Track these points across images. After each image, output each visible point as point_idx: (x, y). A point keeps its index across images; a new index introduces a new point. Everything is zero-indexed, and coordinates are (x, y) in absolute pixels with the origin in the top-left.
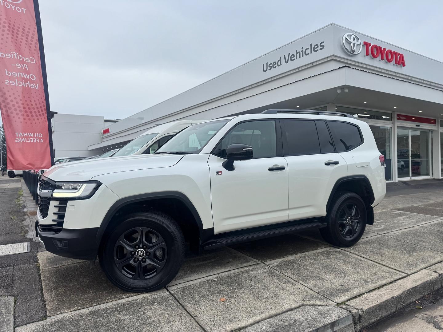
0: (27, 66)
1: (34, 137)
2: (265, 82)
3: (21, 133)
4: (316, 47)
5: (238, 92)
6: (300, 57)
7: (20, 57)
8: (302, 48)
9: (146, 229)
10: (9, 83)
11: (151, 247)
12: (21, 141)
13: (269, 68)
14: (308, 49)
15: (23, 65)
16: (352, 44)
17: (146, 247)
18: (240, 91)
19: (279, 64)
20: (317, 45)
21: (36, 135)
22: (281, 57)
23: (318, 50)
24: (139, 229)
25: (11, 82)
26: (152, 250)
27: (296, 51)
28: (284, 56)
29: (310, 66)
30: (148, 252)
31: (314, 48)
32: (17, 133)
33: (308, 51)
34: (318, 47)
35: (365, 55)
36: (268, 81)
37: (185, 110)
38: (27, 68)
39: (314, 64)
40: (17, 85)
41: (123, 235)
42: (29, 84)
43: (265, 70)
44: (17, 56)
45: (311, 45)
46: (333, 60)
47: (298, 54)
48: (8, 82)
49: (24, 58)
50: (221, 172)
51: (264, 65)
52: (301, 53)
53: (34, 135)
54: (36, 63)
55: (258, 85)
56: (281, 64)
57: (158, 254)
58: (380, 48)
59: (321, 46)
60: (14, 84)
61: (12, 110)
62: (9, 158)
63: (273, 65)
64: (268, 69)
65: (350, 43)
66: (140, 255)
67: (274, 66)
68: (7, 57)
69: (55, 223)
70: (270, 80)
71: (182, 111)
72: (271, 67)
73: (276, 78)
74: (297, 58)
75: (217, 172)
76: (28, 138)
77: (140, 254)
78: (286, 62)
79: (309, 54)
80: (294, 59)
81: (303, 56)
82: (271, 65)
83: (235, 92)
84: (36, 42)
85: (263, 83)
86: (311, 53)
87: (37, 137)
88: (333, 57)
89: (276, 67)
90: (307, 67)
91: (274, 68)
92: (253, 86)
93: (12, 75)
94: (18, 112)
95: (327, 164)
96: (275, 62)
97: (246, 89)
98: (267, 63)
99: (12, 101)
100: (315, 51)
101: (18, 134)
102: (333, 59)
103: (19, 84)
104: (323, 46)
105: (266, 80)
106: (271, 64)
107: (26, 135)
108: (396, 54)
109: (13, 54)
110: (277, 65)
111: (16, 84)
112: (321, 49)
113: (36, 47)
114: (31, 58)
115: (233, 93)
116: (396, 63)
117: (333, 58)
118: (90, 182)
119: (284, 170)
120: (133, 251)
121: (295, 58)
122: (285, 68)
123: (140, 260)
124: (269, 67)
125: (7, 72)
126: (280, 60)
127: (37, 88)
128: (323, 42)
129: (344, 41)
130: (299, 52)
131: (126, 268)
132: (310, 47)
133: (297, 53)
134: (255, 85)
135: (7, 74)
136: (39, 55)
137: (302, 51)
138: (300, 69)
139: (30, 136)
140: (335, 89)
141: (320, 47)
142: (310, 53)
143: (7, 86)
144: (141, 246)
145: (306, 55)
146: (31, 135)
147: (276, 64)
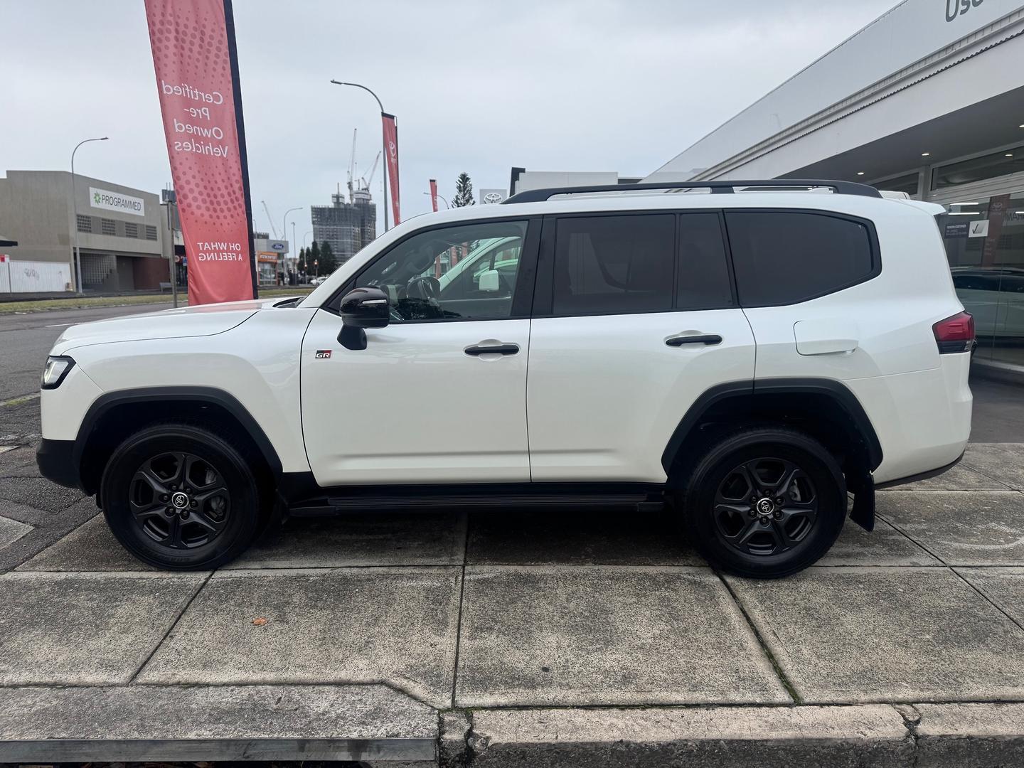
0: (208, 112)
1: (228, 251)
3: (206, 244)
7: (195, 94)
9: (193, 458)
10: (182, 147)
11: (200, 493)
12: (209, 259)
15: (199, 111)
17: (191, 490)
21: (231, 247)
24: (180, 456)
25: (184, 145)
26: (202, 498)
30: (194, 500)
32: (200, 244)
38: (208, 115)
40: (194, 150)
41: (149, 462)
42: (211, 149)
44: (190, 92)
48: (180, 145)
49: (203, 94)
50: (329, 352)
53: (228, 247)
54: (224, 103)
57: (214, 505)
60: (190, 148)
61: (190, 200)
62: (192, 290)
68: (177, 92)
75: (318, 352)
76: (219, 251)
77: (179, 501)
84: (224, 58)
87: (233, 251)
93: (186, 129)
94: (200, 202)
95: (675, 342)
99: (188, 182)
101: (203, 246)
103: (197, 148)
107: (215, 248)
109: (185, 87)
111: (193, 148)
113: (224, 68)
114: (214, 93)
119: (516, 355)
120: (165, 494)
125: (176, 125)
127: (225, 156)
131: (154, 523)
135: (177, 130)
136: (231, 85)
139: (221, 249)
143: (178, 153)
144: (182, 487)
146: (223, 246)
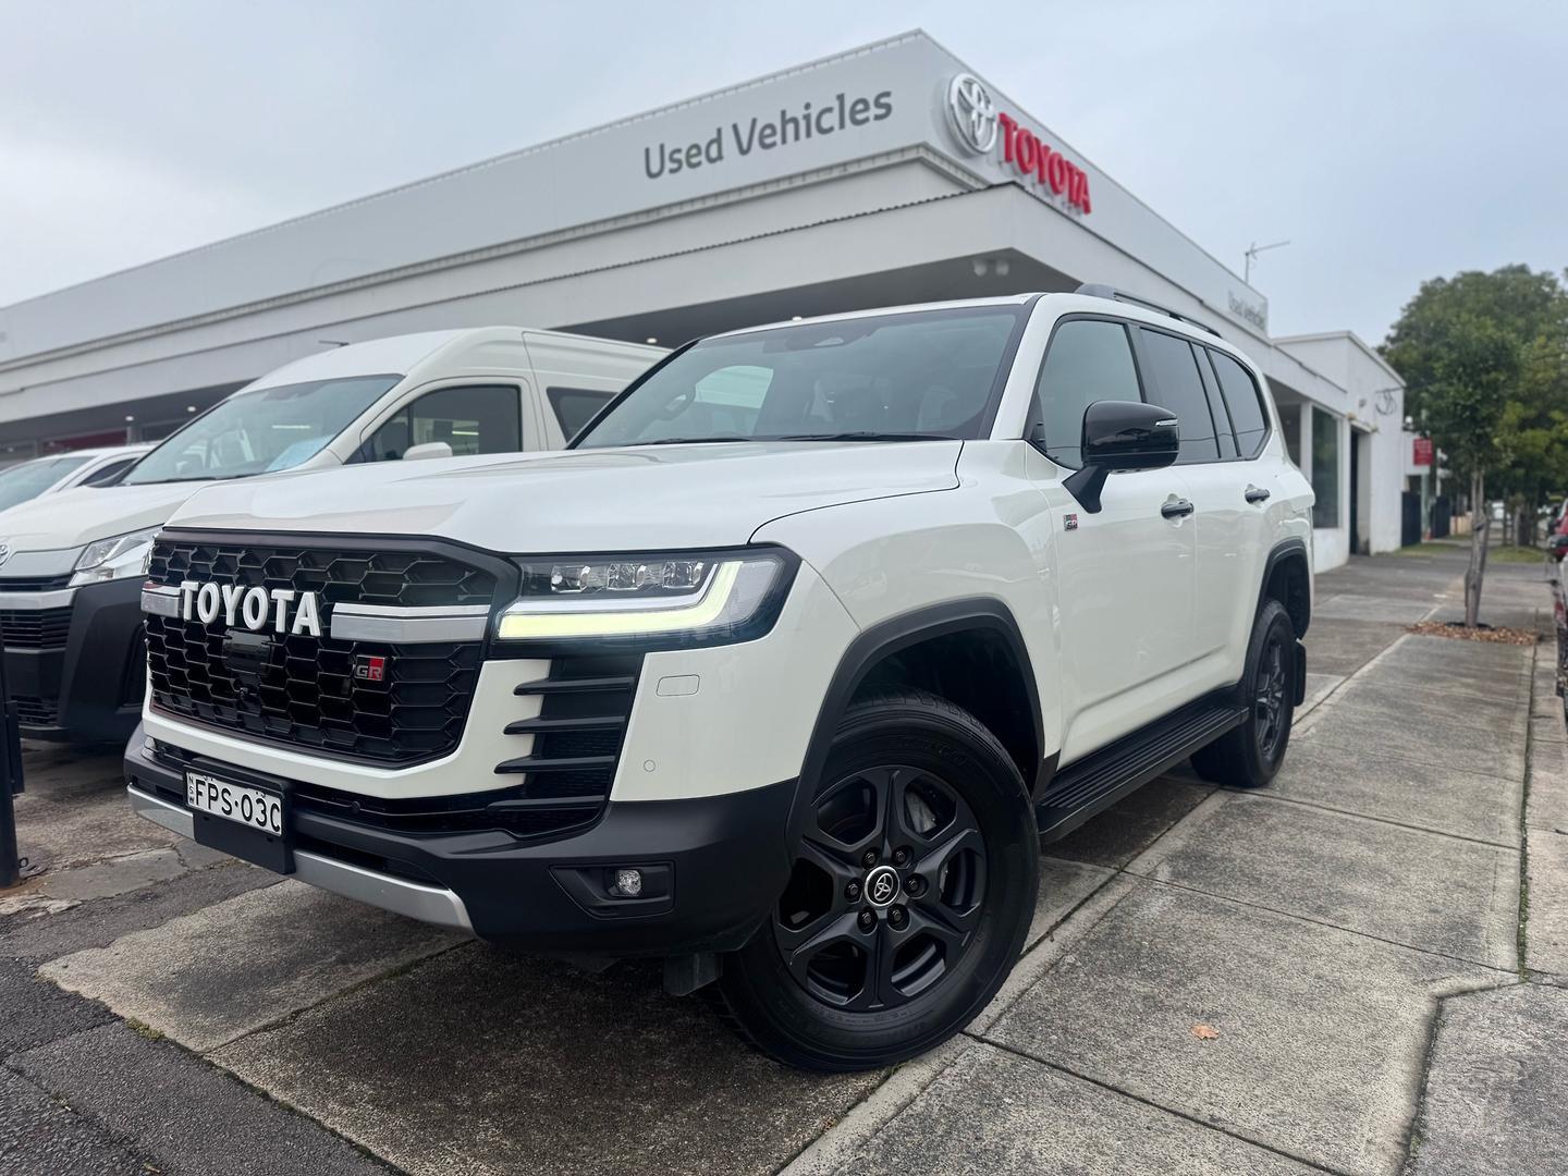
2: (654, 217)
4: (860, 107)
5: (532, 244)
6: (797, 137)
8: (808, 106)
11: (926, 854)
13: (669, 165)
14: (829, 110)
16: (974, 116)
18: (541, 242)
19: (714, 152)
20: (864, 101)
22: (719, 131)
23: (867, 120)
27: (783, 113)
28: (735, 127)
29: (836, 173)
30: (914, 877)
31: (853, 112)
33: (830, 120)
34: (867, 108)
35: (1003, 158)
36: (666, 213)
37: (271, 305)
39: (852, 169)
43: (655, 168)
45: (841, 98)
46: (919, 161)
47: (790, 128)
51: (647, 151)
52: (803, 124)
55: (620, 224)
56: (720, 157)
58: (1037, 141)
59: (878, 105)
63: (688, 156)
64: (666, 170)
65: (967, 109)
66: (884, 894)
67: (694, 160)
69: (516, 780)
70: (676, 211)
71: (253, 309)
72: (679, 162)
73: (698, 206)
74: (784, 141)
77: (882, 889)
78: (744, 152)
79: (831, 129)
80: (774, 144)
81: (808, 134)
82: (682, 156)
83: (521, 247)
85: (643, 219)
86: (842, 125)
88: (921, 150)
89: (699, 164)
90: (823, 176)
91: (692, 166)
92: (600, 228)
96: (696, 146)
97: (569, 236)
98: (662, 147)
100: (856, 122)
102: (918, 158)
104: (888, 108)
105: (658, 209)
106: (679, 151)
108: (1071, 169)
110: (702, 158)
112: (878, 117)
115: (512, 249)
116: (1071, 200)
117: (922, 153)
118: (750, 550)
120: (853, 880)
121: (778, 138)
122: (735, 171)
123: (882, 915)
124: (672, 160)
126: (718, 140)
128: (887, 94)
129: (954, 100)
130: (795, 121)
132: (835, 104)
133: (784, 122)
134: (610, 226)
137: (807, 118)
138: (798, 182)
140: (969, 260)
141: (874, 111)
142: (837, 126)
144: (887, 851)
145: (822, 131)
147: (699, 153)
